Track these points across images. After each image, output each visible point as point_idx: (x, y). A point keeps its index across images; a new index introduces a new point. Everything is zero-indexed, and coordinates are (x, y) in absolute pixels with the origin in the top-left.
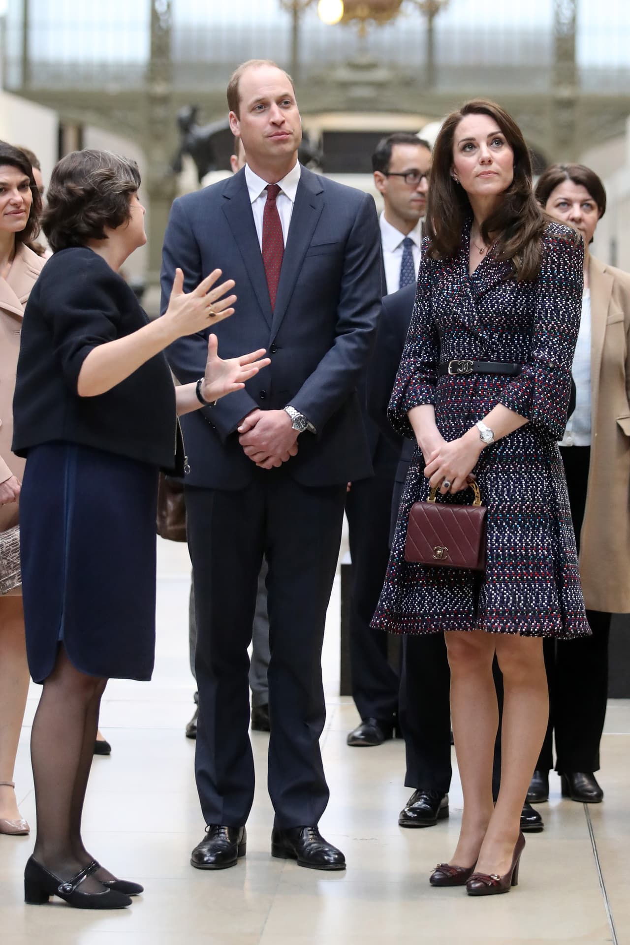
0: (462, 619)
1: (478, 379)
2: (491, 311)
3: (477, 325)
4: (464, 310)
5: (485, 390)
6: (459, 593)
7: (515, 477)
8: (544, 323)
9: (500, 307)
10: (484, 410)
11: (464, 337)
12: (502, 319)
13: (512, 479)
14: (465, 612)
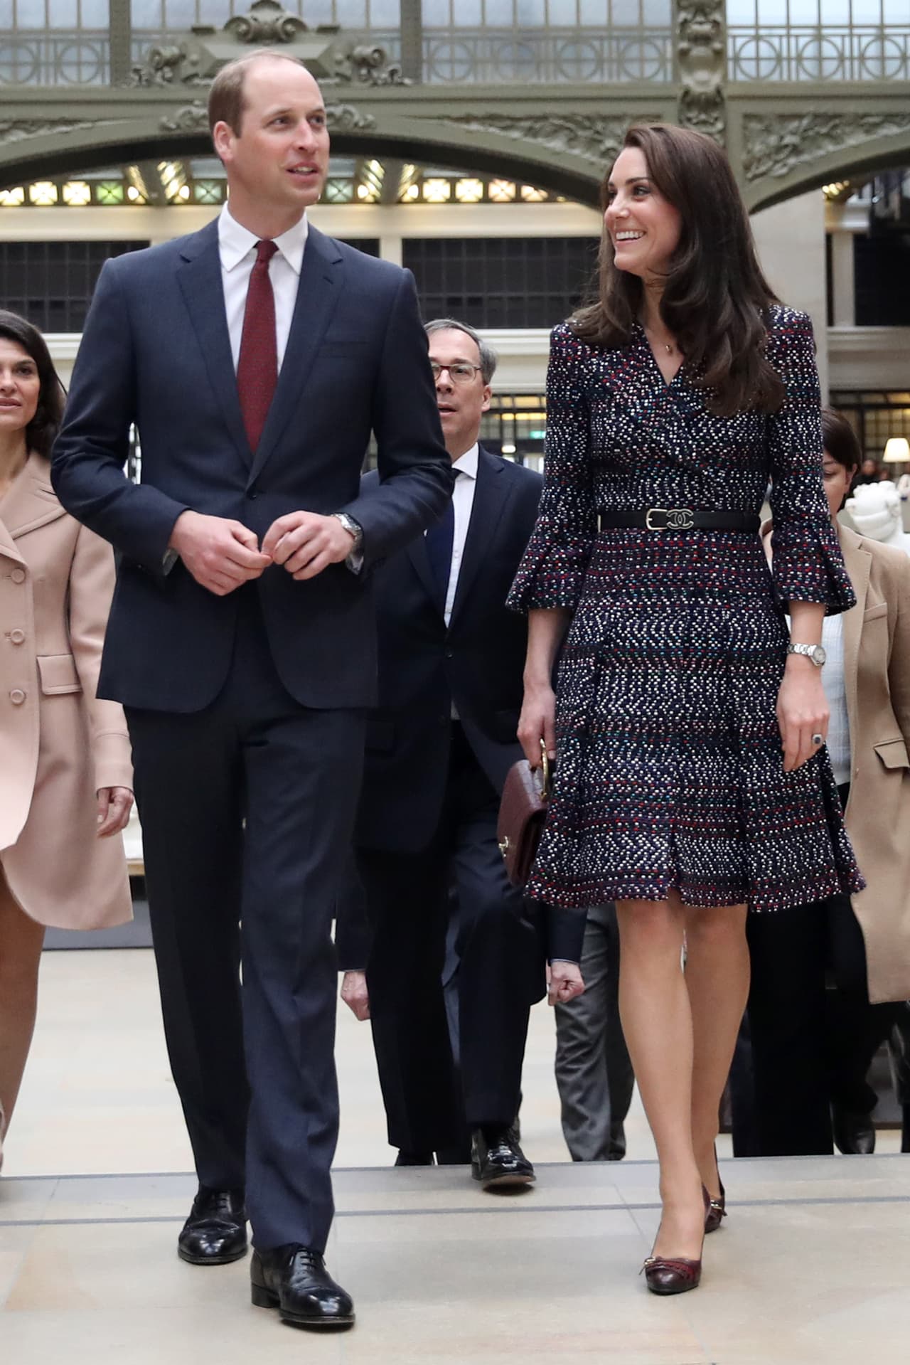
0: (647, 882)
1: (701, 537)
2: (716, 438)
3: (697, 459)
4: (671, 436)
5: (714, 553)
6: (645, 845)
7: (768, 683)
8: (801, 455)
9: (730, 433)
10: (718, 584)
11: (670, 476)
12: (732, 449)
13: (764, 686)
14: (652, 871)
